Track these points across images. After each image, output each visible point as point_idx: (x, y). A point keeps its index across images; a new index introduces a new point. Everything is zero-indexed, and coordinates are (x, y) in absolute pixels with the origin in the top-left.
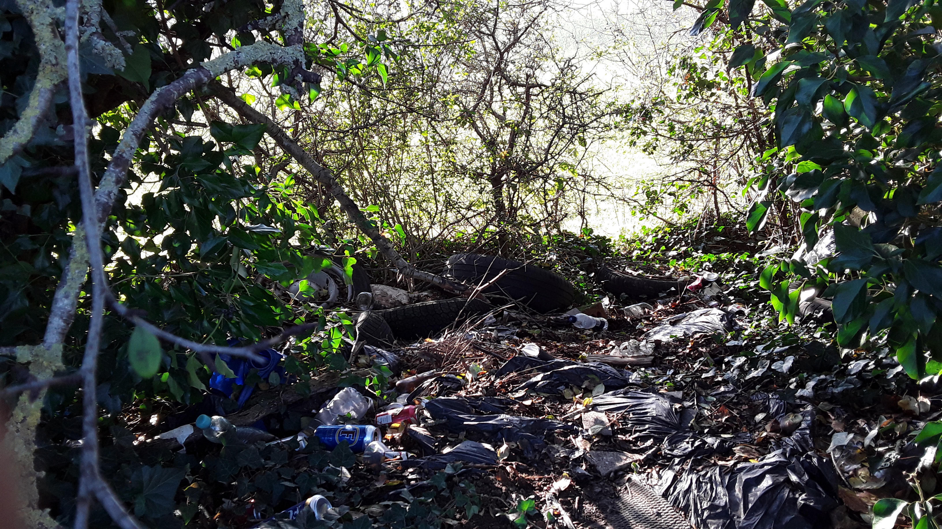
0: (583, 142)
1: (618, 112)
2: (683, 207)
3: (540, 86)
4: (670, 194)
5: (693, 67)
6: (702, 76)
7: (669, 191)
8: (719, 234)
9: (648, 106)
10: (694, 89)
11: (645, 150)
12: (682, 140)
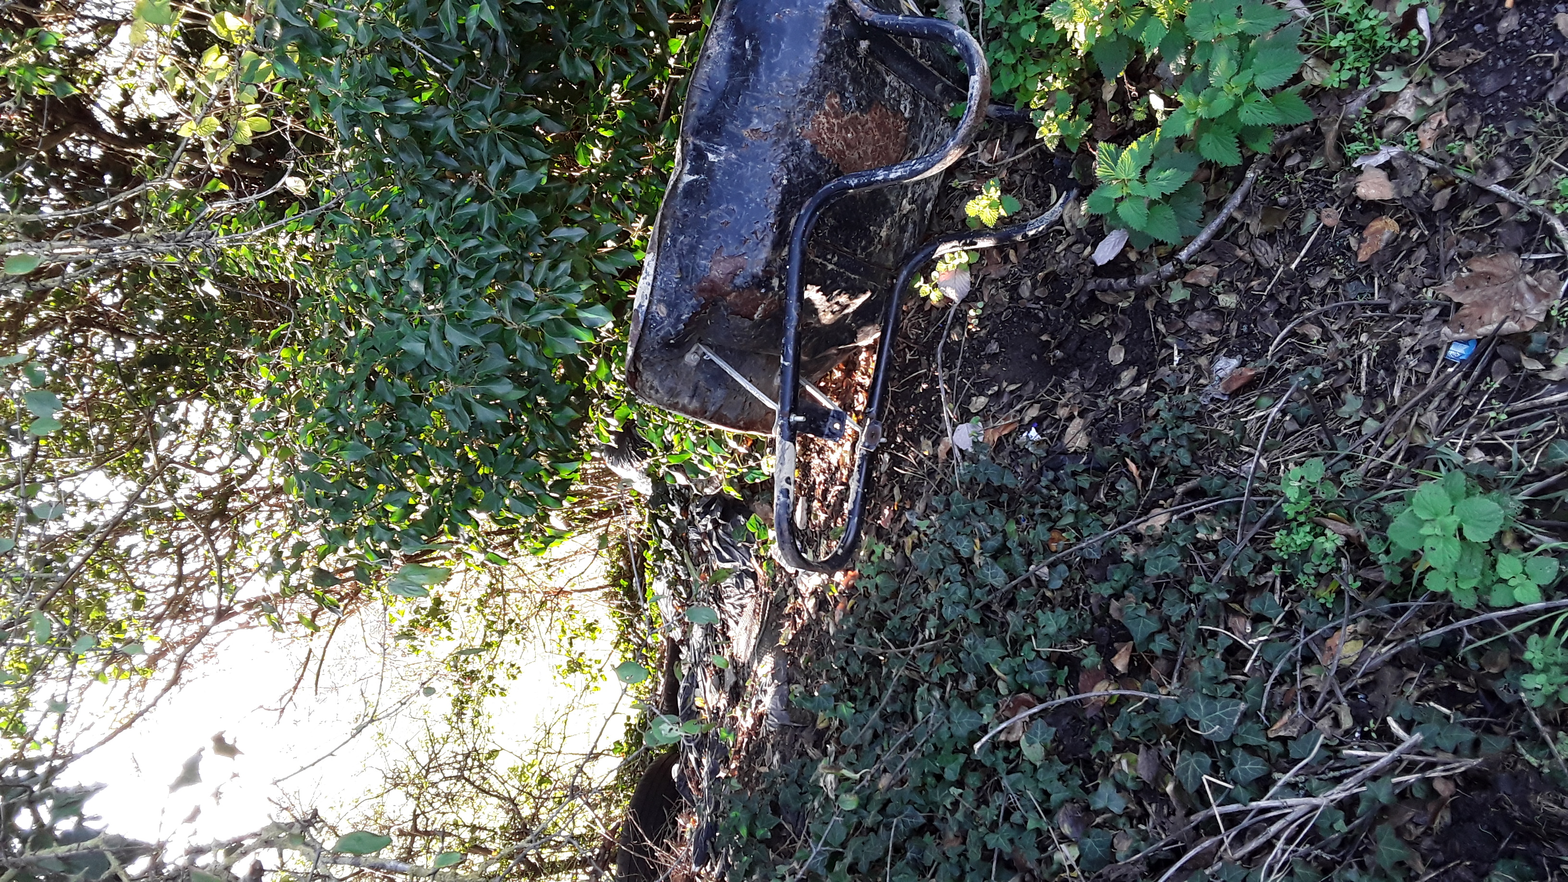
0: (493, 754)
1: (460, 714)
2: (591, 628)
3: (416, 817)
4: (571, 644)
5: (414, 623)
6: (424, 613)
7: (568, 646)
8: (631, 585)
9: (457, 676)
10: (440, 620)
11: (514, 677)
12: (502, 633)
